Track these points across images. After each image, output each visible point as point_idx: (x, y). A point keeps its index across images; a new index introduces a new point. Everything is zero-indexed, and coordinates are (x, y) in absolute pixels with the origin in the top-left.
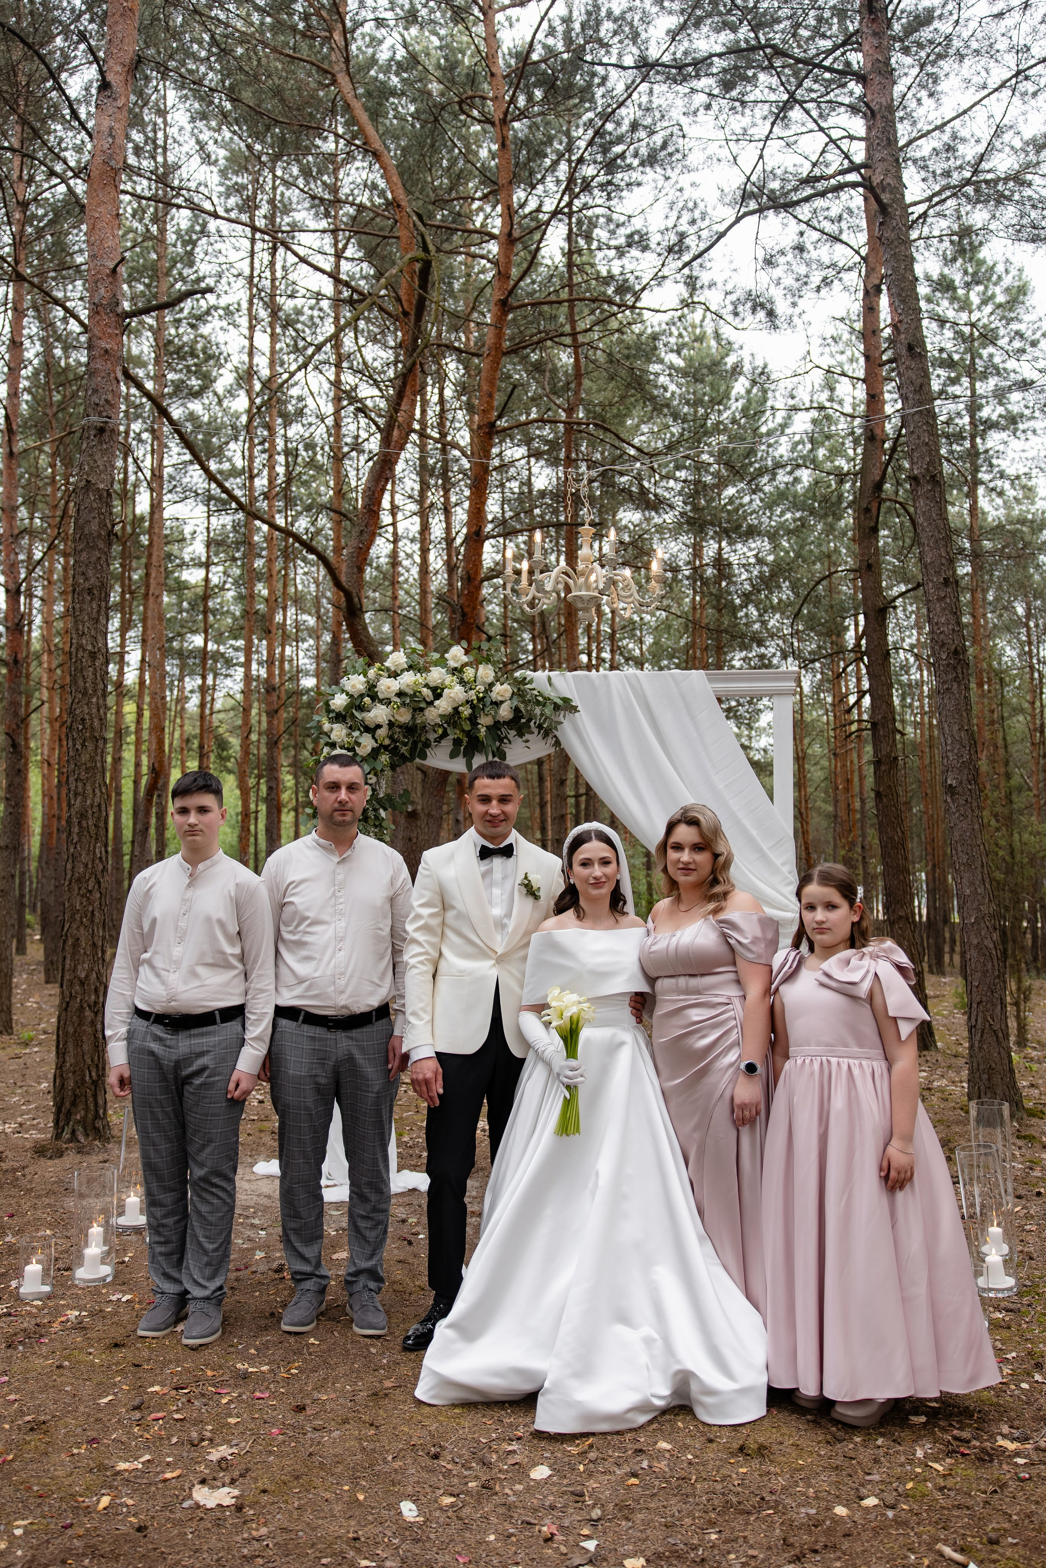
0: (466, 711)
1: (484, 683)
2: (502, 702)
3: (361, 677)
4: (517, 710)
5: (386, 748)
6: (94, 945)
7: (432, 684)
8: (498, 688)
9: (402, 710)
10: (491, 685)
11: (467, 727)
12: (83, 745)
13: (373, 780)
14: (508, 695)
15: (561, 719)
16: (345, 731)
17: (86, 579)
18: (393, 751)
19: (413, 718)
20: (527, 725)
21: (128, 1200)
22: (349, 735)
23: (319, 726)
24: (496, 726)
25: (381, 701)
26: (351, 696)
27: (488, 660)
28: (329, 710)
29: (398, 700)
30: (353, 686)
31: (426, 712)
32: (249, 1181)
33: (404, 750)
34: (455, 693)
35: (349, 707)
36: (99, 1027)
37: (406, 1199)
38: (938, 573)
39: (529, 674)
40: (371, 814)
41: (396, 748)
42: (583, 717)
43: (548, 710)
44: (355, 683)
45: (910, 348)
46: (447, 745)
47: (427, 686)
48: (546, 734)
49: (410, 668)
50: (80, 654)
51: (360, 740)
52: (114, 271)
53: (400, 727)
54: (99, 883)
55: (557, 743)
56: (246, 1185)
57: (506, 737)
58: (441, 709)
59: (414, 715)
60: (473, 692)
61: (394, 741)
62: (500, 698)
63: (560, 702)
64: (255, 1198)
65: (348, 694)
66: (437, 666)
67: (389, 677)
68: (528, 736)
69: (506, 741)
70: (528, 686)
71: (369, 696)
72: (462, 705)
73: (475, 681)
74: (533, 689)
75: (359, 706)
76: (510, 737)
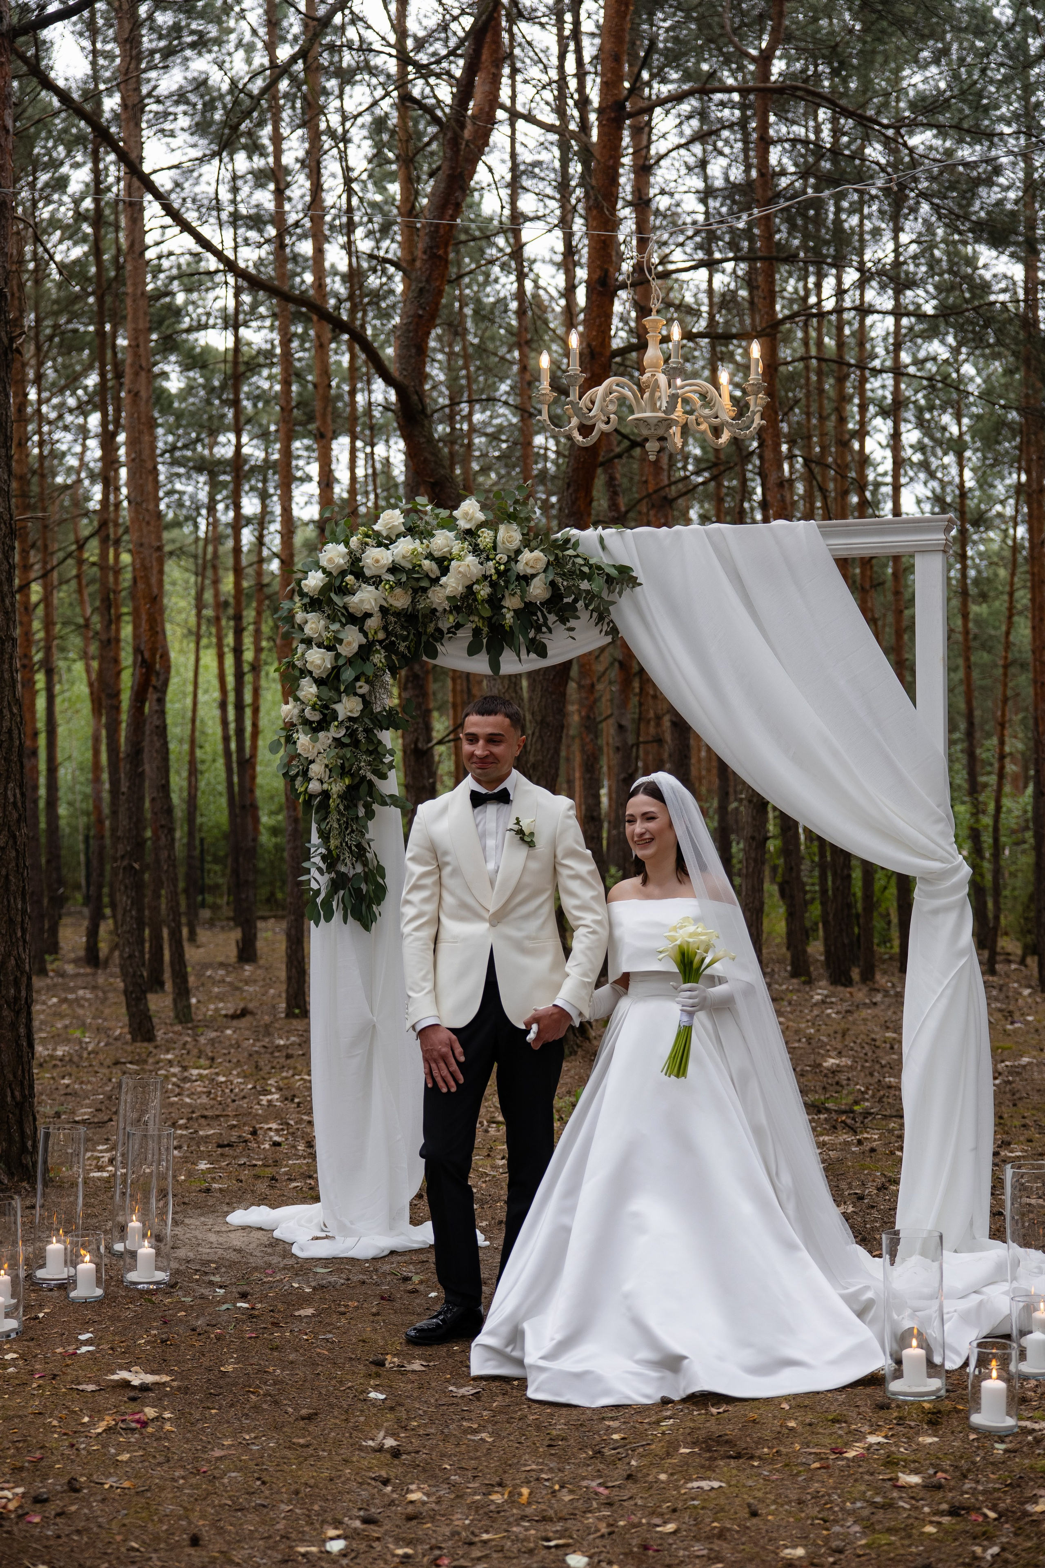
0: (484, 591)
1: (506, 551)
2: (533, 576)
3: (342, 548)
4: (553, 586)
5: (381, 642)
6: (11, 921)
7: (437, 554)
8: (527, 556)
9: (398, 591)
10: (518, 552)
11: (487, 613)
13: (363, 688)
14: (541, 565)
15: (614, 597)
16: (322, 623)
18: (390, 648)
19: (414, 602)
20: (572, 607)
21: (50, 1247)
22: (327, 628)
23: (290, 618)
24: (528, 610)
25: (366, 580)
26: (328, 574)
27: (512, 517)
28: (302, 595)
29: (391, 578)
30: (330, 560)
31: (430, 594)
32: (218, 1232)
33: (402, 647)
34: (467, 565)
35: (326, 589)
36: (22, 1031)
37: (423, 1257)
39: (574, 531)
40: (361, 736)
41: (393, 643)
42: (647, 593)
43: (598, 585)
44: (335, 555)
46: (465, 635)
47: (430, 556)
48: (599, 619)
49: (409, 532)
51: (341, 636)
53: (398, 614)
54: (14, 837)
55: (614, 631)
56: (212, 1237)
57: (545, 624)
58: (449, 589)
59: (413, 598)
60: (491, 563)
61: (388, 634)
62: (530, 571)
63: (613, 572)
64: (220, 1251)
65: (324, 571)
66: (443, 528)
67: (380, 544)
68: (572, 623)
69: (544, 629)
70: (570, 552)
71: (352, 573)
72: (477, 582)
73: (495, 548)
74: (577, 556)
75: (340, 587)
76: (550, 623)
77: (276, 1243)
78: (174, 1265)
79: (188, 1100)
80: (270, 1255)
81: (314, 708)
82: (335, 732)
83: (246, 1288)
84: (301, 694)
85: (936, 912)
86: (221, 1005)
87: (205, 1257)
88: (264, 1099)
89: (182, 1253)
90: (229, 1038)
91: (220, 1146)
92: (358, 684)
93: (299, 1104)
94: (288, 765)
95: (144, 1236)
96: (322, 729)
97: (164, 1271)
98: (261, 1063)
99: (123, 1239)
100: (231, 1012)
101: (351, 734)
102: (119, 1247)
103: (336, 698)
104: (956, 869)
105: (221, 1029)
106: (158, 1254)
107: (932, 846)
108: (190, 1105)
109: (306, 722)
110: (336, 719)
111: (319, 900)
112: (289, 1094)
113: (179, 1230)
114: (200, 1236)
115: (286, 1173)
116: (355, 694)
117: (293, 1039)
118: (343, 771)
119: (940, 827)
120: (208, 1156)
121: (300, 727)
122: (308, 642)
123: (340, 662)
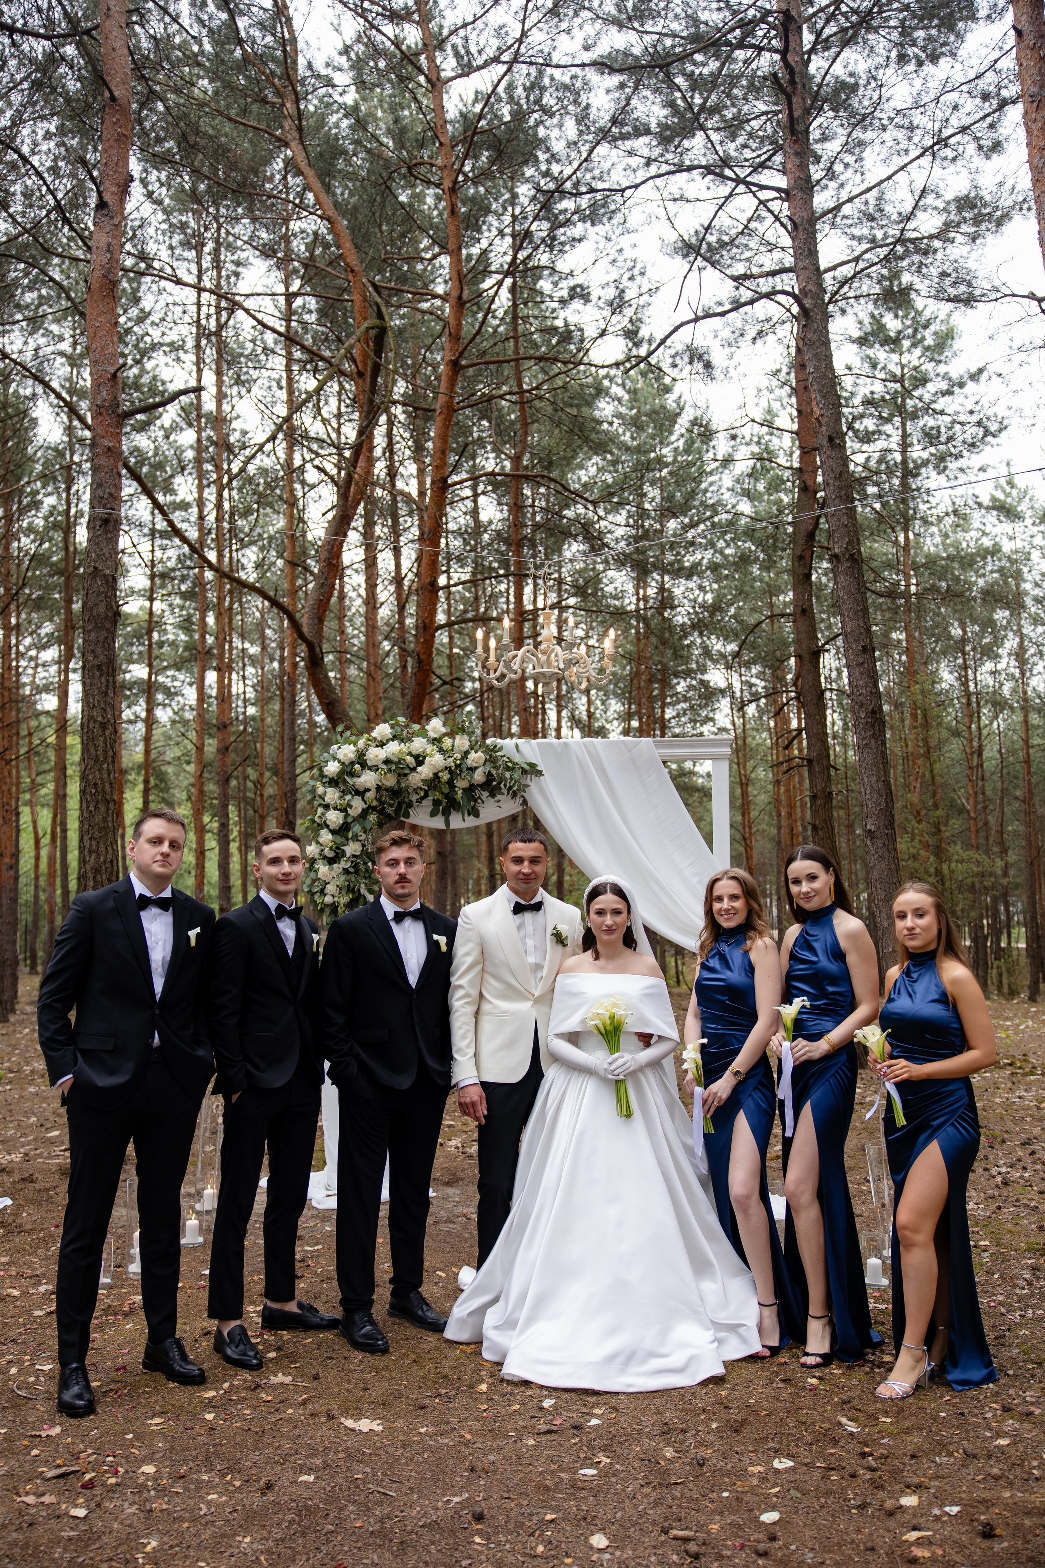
0: (445, 776)
1: (460, 752)
2: (476, 768)
3: (352, 747)
4: (490, 774)
5: (374, 808)
7: (414, 753)
8: (473, 755)
9: (389, 775)
10: (467, 753)
11: (446, 790)
12: (96, 807)
13: (363, 836)
14: (482, 761)
16: (337, 795)
17: (95, 657)
18: (381, 812)
19: (398, 782)
20: (498, 787)
22: (340, 798)
23: (314, 790)
24: (470, 790)
25: (370, 768)
26: (343, 764)
27: (463, 731)
28: (322, 775)
29: (384, 767)
30: (344, 755)
31: (410, 778)
33: (390, 810)
34: (435, 761)
35: (341, 773)
38: (857, 641)
39: (499, 740)
40: (362, 867)
41: (383, 808)
42: (547, 780)
43: (517, 775)
44: (347, 752)
45: (831, 439)
46: (428, 803)
47: (410, 754)
48: (515, 795)
49: (395, 737)
50: (91, 725)
51: (351, 802)
52: (114, 375)
53: (387, 790)
55: (525, 802)
57: (480, 798)
58: (423, 775)
59: (398, 780)
60: (451, 759)
61: (381, 802)
62: (475, 765)
63: (527, 767)
65: (340, 762)
66: (419, 736)
67: (377, 746)
68: (499, 797)
69: (479, 801)
70: (499, 753)
71: (359, 763)
72: (442, 771)
73: (453, 750)
74: (503, 756)
75: (350, 772)
76: (483, 797)
81: (330, 849)
82: (344, 864)
84: (321, 840)
92: (359, 834)
94: (311, 885)
96: (335, 863)
101: (356, 866)
103: (346, 843)
109: (325, 858)
110: (345, 856)
116: (357, 840)
118: (350, 889)
121: (320, 861)
122: (327, 807)
123: (349, 820)
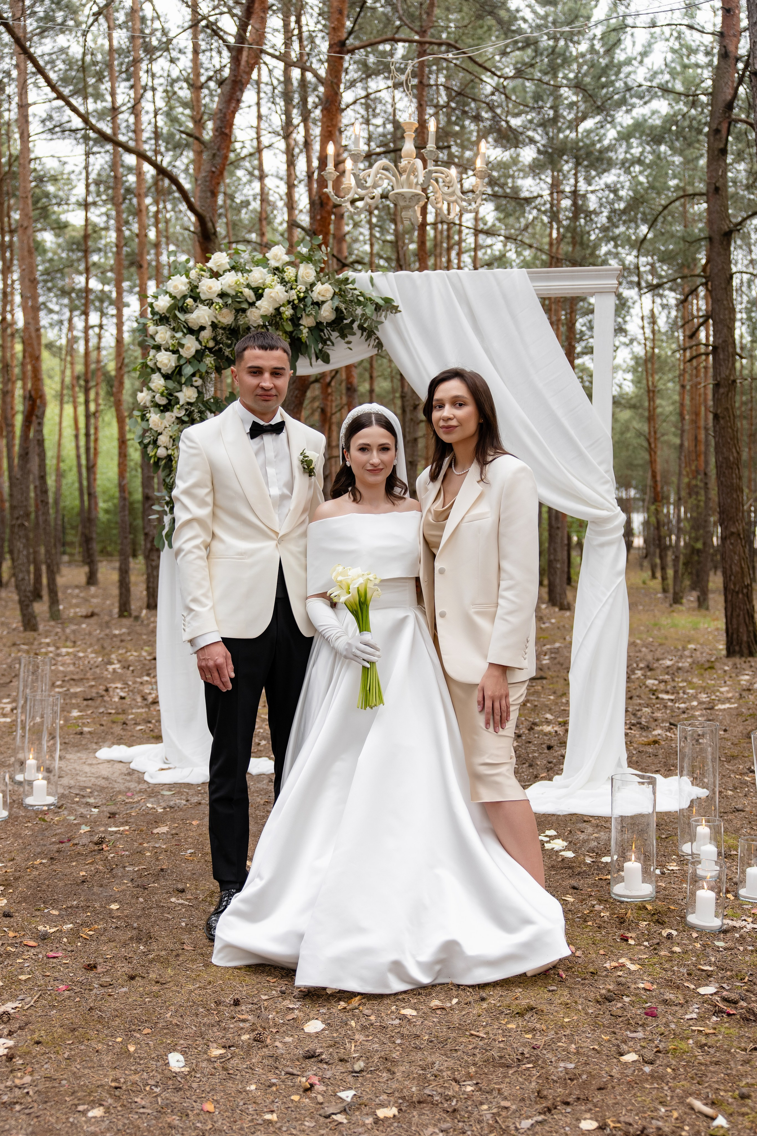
0: (288, 312)
1: (305, 283)
2: (323, 302)
3: (184, 279)
4: (337, 310)
5: (210, 350)
7: (254, 285)
8: (319, 287)
9: (225, 311)
10: (312, 285)
11: (289, 328)
13: (198, 381)
14: (330, 295)
15: (383, 319)
16: (169, 333)
18: (217, 353)
19: (236, 319)
20: (349, 326)
22: (172, 337)
23: (145, 329)
24: (318, 327)
25: (202, 302)
26: (173, 297)
27: (308, 260)
28: (154, 313)
29: (220, 301)
30: (175, 287)
31: (248, 313)
32: (91, 765)
33: (227, 352)
34: (276, 293)
35: (172, 308)
39: (351, 273)
40: (197, 416)
41: (220, 349)
42: (405, 318)
43: (369, 310)
44: (178, 284)
47: (248, 286)
48: (369, 336)
49: (233, 268)
51: (183, 341)
53: (224, 329)
55: (380, 345)
56: (87, 769)
57: (329, 339)
58: (262, 310)
59: (236, 316)
60: (294, 292)
61: (217, 343)
62: (321, 299)
63: (381, 302)
64: (93, 780)
65: (171, 296)
66: (258, 266)
67: (211, 278)
68: (350, 338)
69: (329, 343)
70: (350, 286)
71: (191, 297)
72: (283, 305)
73: (296, 281)
74: (355, 289)
75: (182, 307)
76: (332, 338)
77: (132, 772)
78: (61, 790)
79: (61, 668)
80: (129, 781)
81: (162, 394)
82: (177, 412)
83: (113, 809)
84: (152, 385)
85: (602, 545)
86: (78, 610)
87: (82, 784)
88: (111, 668)
89: (65, 781)
90: (84, 629)
91: (85, 700)
92: (194, 379)
93: (133, 671)
94: (143, 436)
95: (38, 769)
96: (168, 410)
97: (54, 796)
98: (105, 645)
99: (22, 771)
100: (84, 614)
101: (190, 414)
102: (19, 777)
103: (179, 389)
104: (616, 516)
105: (79, 624)
106: (49, 783)
107: (601, 500)
108: (63, 672)
109: (157, 405)
110: (178, 403)
111: (164, 533)
112: (126, 665)
113: (63, 764)
114: (78, 768)
115: (132, 719)
116: (192, 386)
117: (124, 630)
119: (607, 487)
120: (78, 706)
121: (152, 409)
122: (158, 348)
123: (182, 362)
